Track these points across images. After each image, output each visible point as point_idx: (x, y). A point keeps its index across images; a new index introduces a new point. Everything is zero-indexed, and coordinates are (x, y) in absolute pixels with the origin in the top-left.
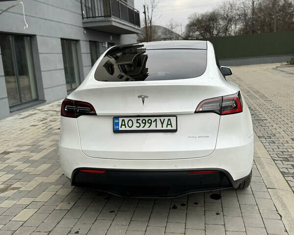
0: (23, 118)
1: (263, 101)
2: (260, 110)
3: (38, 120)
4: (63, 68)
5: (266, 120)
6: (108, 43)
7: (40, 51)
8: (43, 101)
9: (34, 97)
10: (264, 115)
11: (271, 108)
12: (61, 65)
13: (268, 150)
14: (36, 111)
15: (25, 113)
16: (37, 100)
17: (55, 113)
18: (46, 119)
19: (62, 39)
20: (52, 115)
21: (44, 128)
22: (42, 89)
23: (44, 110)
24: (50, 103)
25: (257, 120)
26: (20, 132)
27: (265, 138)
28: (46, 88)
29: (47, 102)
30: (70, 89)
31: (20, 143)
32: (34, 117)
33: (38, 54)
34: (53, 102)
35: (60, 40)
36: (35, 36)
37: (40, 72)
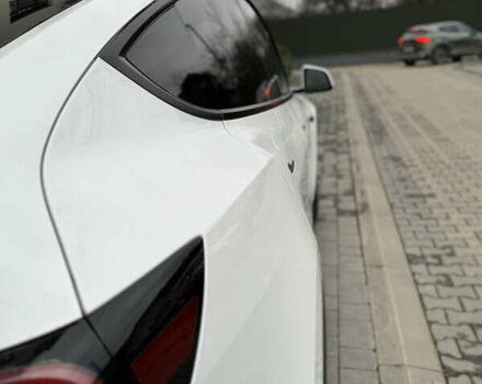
1: (429, 141)
2: (421, 166)
5: (432, 196)
10: (430, 180)
11: (447, 161)
13: (432, 316)
25: (412, 196)
27: (427, 264)
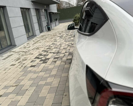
0: (4, 59)
3: (15, 60)
4: (23, 25)
6: (44, 10)
7: (9, 16)
8: (15, 46)
9: (9, 44)
12: (22, 24)
14: (12, 53)
15: (5, 55)
16: (11, 45)
17: (24, 53)
18: (19, 59)
19: (21, 8)
20: (23, 55)
21: (20, 66)
22: (13, 39)
23: (17, 51)
24: (19, 47)
26: (5, 72)
28: (16, 38)
29: (17, 46)
30: (28, 36)
31: (5, 84)
32: (12, 57)
33: (8, 18)
34: (20, 45)
35: (20, 8)
36: (5, 7)
37: (11, 28)
